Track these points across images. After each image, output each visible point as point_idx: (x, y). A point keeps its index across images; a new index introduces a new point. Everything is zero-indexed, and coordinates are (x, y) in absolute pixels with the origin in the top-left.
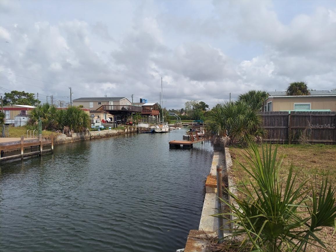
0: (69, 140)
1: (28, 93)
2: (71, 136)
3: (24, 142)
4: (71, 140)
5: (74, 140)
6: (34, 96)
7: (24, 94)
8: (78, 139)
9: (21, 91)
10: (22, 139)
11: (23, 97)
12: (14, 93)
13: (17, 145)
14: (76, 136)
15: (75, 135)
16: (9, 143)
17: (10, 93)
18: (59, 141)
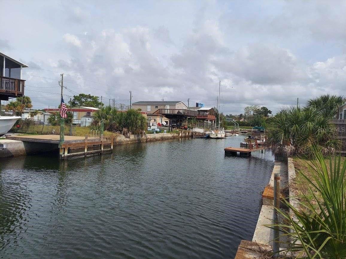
0: (127, 141)
1: (93, 96)
2: (129, 138)
3: (88, 141)
4: (129, 141)
5: (132, 141)
6: (98, 99)
7: (90, 97)
8: (135, 141)
9: (88, 94)
10: (86, 138)
11: (89, 100)
12: (82, 95)
13: (81, 143)
14: (134, 138)
15: (132, 137)
16: (76, 141)
17: (78, 96)
18: (118, 142)
